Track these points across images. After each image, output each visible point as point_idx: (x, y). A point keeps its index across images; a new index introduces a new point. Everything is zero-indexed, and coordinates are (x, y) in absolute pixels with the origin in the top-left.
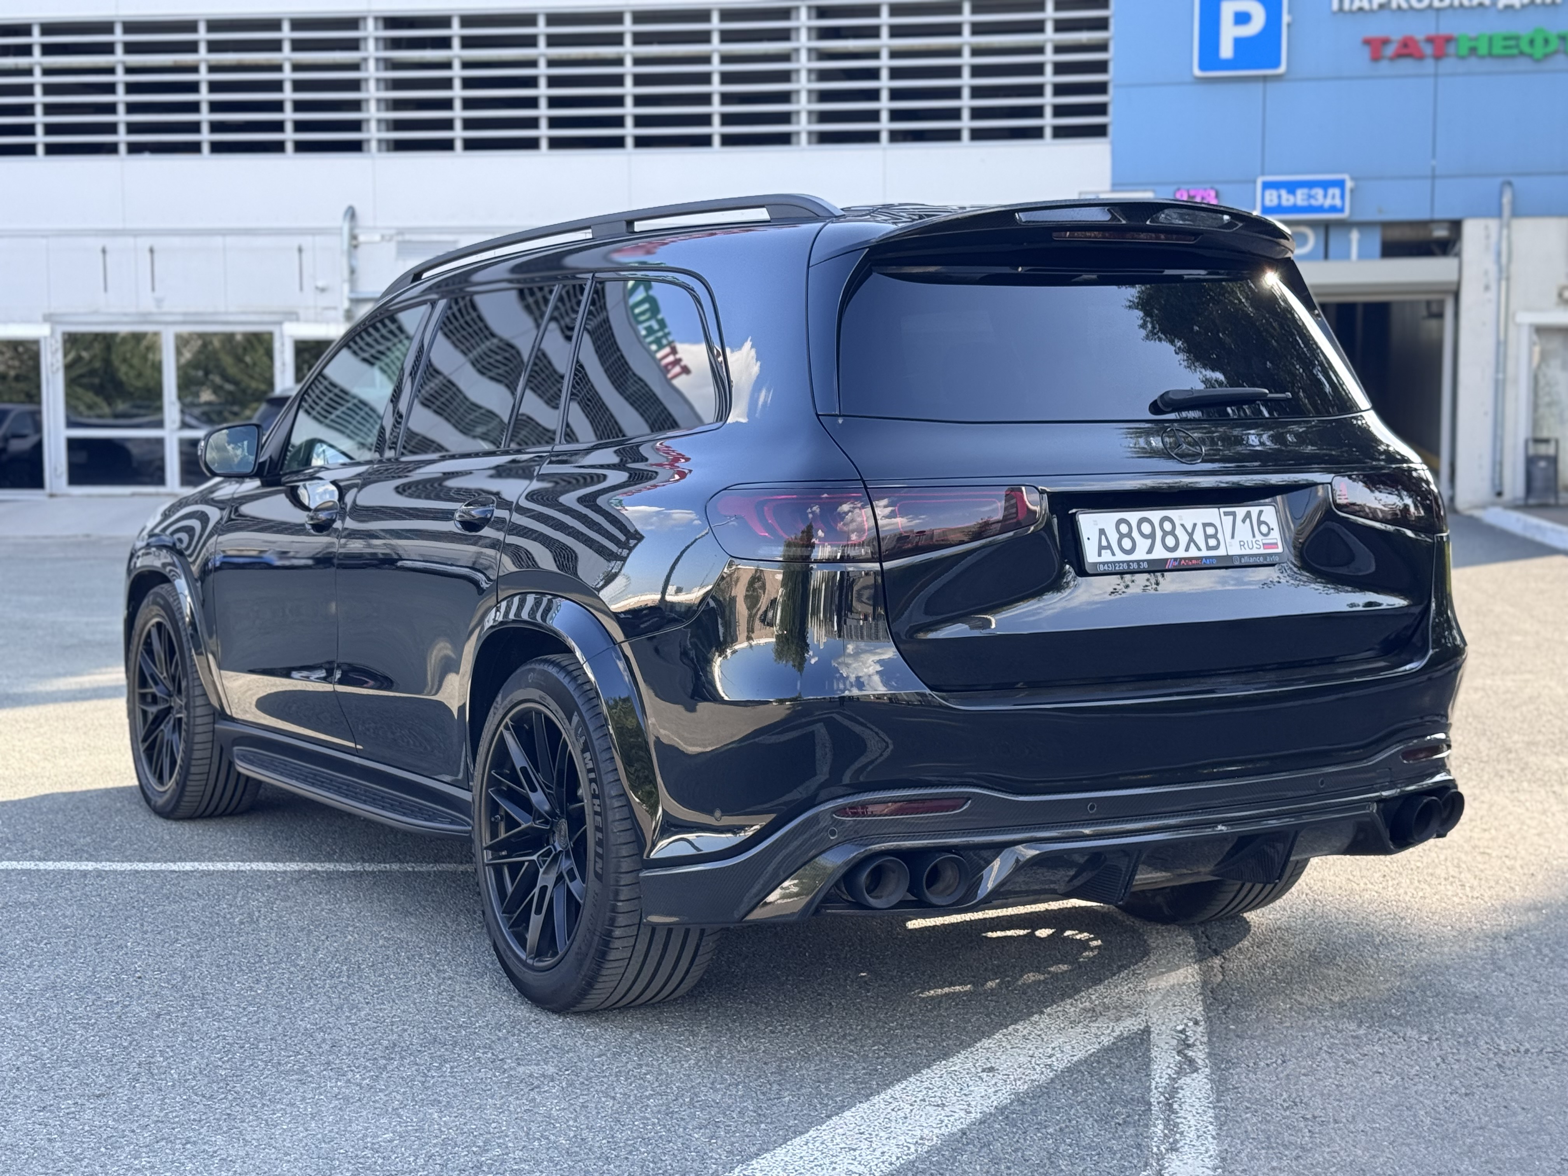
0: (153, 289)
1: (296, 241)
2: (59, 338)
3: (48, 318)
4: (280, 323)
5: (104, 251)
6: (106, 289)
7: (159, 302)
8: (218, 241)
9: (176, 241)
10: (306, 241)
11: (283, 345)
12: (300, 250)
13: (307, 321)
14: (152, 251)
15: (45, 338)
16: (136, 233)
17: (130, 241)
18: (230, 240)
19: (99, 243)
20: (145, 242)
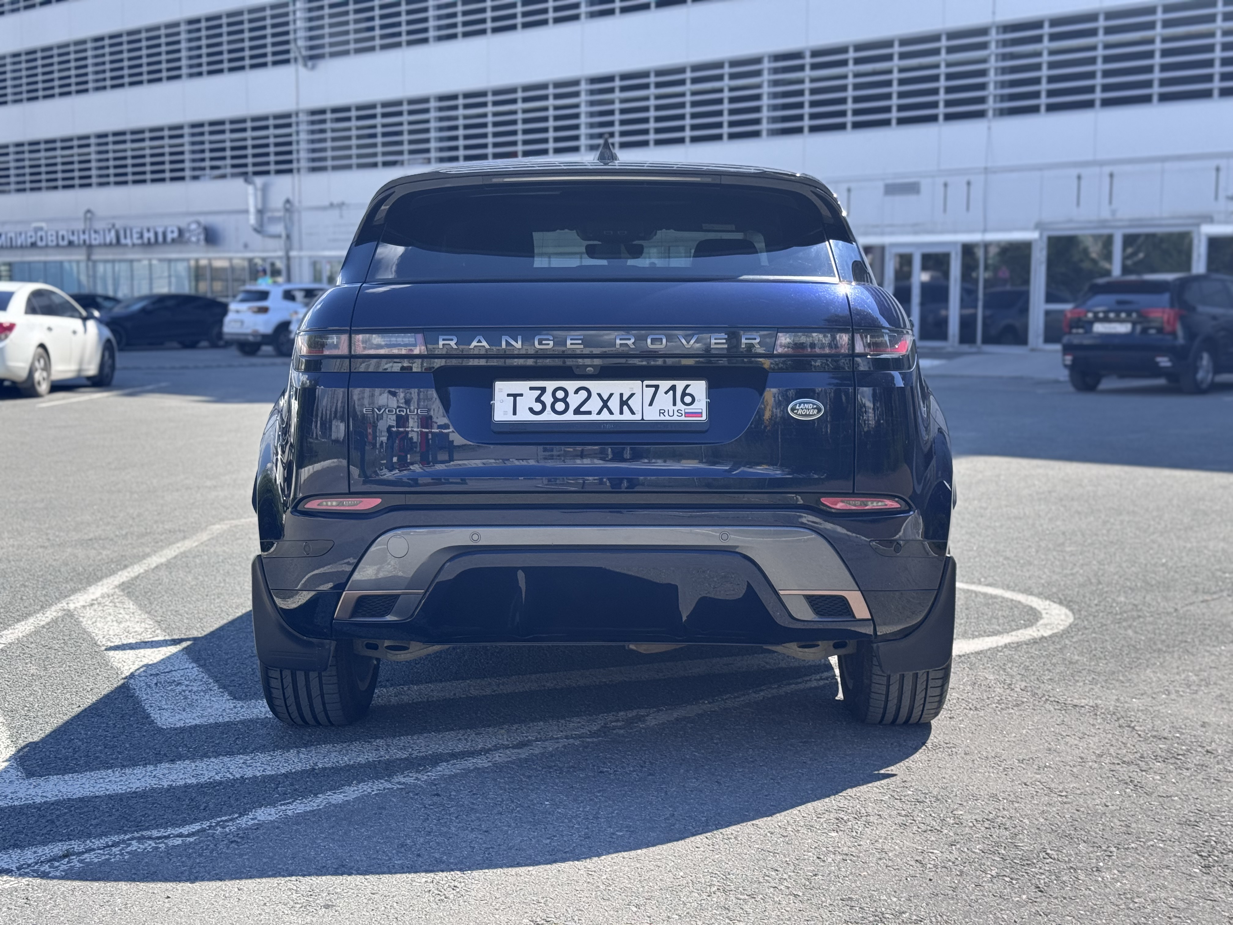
0: (1110, 202)
1: (1214, 163)
2: (1045, 239)
3: (1039, 226)
4: (1198, 225)
5: (1079, 177)
6: (1078, 204)
7: (1113, 212)
8: (1158, 166)
9: (1128, 168)
10: (1222, 163)
11: (1200, 241)
12: (1218, 169)
13: (1220, 222)
14: (1111, 175)
15: (1036, 240)
16: (1101, 164)
17: (1096, 170)
18: (1168, 165)
19: (1074, 172)
20: (1107, 170)
